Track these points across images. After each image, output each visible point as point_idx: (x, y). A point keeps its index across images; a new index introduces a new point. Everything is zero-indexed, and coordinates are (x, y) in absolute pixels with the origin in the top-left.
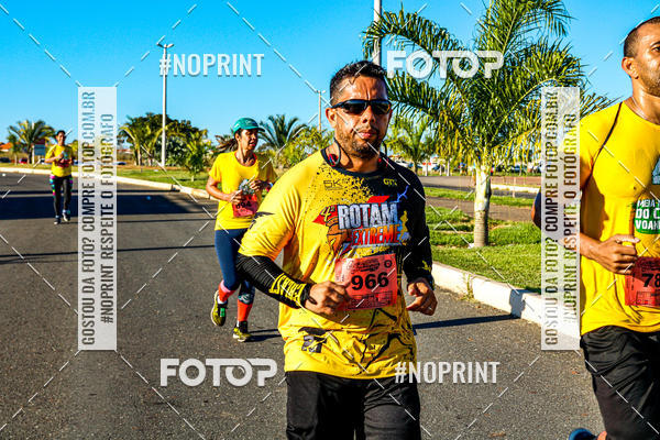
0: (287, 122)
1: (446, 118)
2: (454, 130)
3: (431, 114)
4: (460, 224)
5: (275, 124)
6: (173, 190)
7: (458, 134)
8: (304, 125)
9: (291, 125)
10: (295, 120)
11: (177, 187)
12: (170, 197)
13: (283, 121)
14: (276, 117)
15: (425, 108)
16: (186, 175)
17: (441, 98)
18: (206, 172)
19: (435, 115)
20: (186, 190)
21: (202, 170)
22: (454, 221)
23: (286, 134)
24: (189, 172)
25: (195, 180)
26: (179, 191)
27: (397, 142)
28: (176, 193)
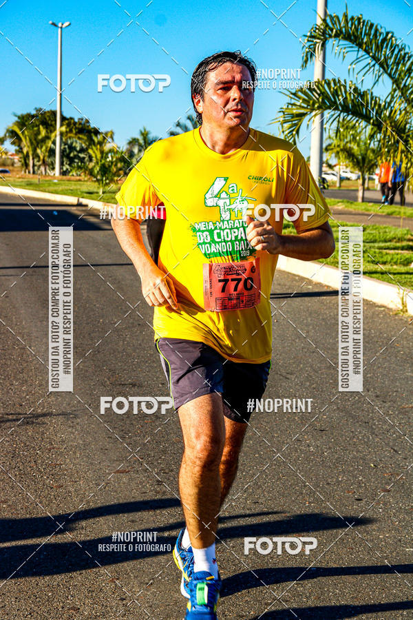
1: (389, 129)
2: (398, 142)
3: (373, 124)
4: (405, 243)
6: (80, 205)
7: (401, 146)
11: (84, 201)
12: (77, 213)
15: (367, 118)
16: (92, 186)
17: (385, 108)
18: (116, 182)
19: (378, 126)
20: (93, 204)
21: (112, 181)
22: (400, 240)
24: (97, 183)
25: (103, 193)
26: (86, 206)
27: (341, 150)
28: (84, 208)
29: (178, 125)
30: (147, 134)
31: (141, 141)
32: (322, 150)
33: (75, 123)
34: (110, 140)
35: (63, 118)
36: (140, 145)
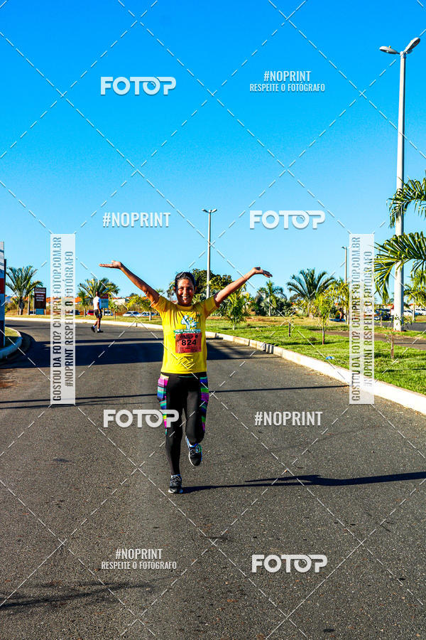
0: (316, 276)
5: (306, 277)
6: (217, 338)
8: (332, 278)
9: (320, 278)
10: (324, 274)
11: (220, 335)
12: (214, 344)
13: (313, 276)
14: (306, 271)
16: (227, 324)
18: (245, 321)
20: (228, 338)
21: (242, 320)
23: (315, 287)
24: (230, 321)
25: (235, 328)
26: (222, 339)
27: (419, 293)
28: (219, 341)
29: (294, 277)
30: (271, 285)
31: (268, 291)
32: (403, 294)
33: (221, 279)
34: (244, 289)
35: (212, 276)
36: (267, 293)
